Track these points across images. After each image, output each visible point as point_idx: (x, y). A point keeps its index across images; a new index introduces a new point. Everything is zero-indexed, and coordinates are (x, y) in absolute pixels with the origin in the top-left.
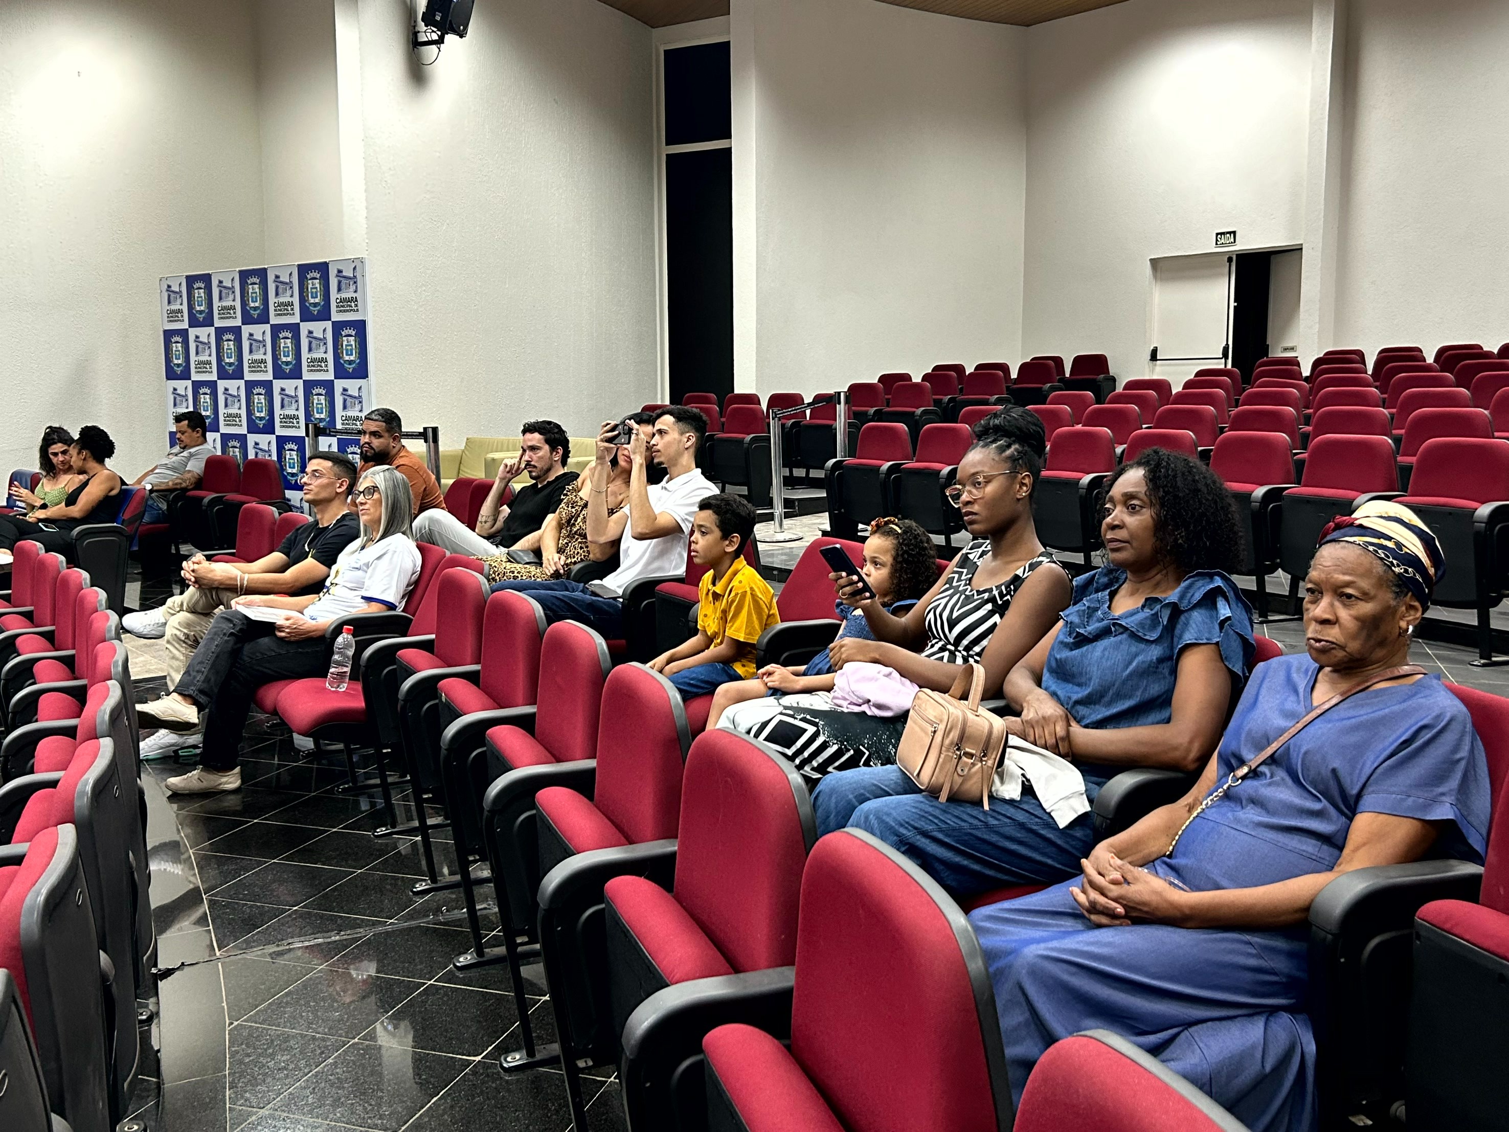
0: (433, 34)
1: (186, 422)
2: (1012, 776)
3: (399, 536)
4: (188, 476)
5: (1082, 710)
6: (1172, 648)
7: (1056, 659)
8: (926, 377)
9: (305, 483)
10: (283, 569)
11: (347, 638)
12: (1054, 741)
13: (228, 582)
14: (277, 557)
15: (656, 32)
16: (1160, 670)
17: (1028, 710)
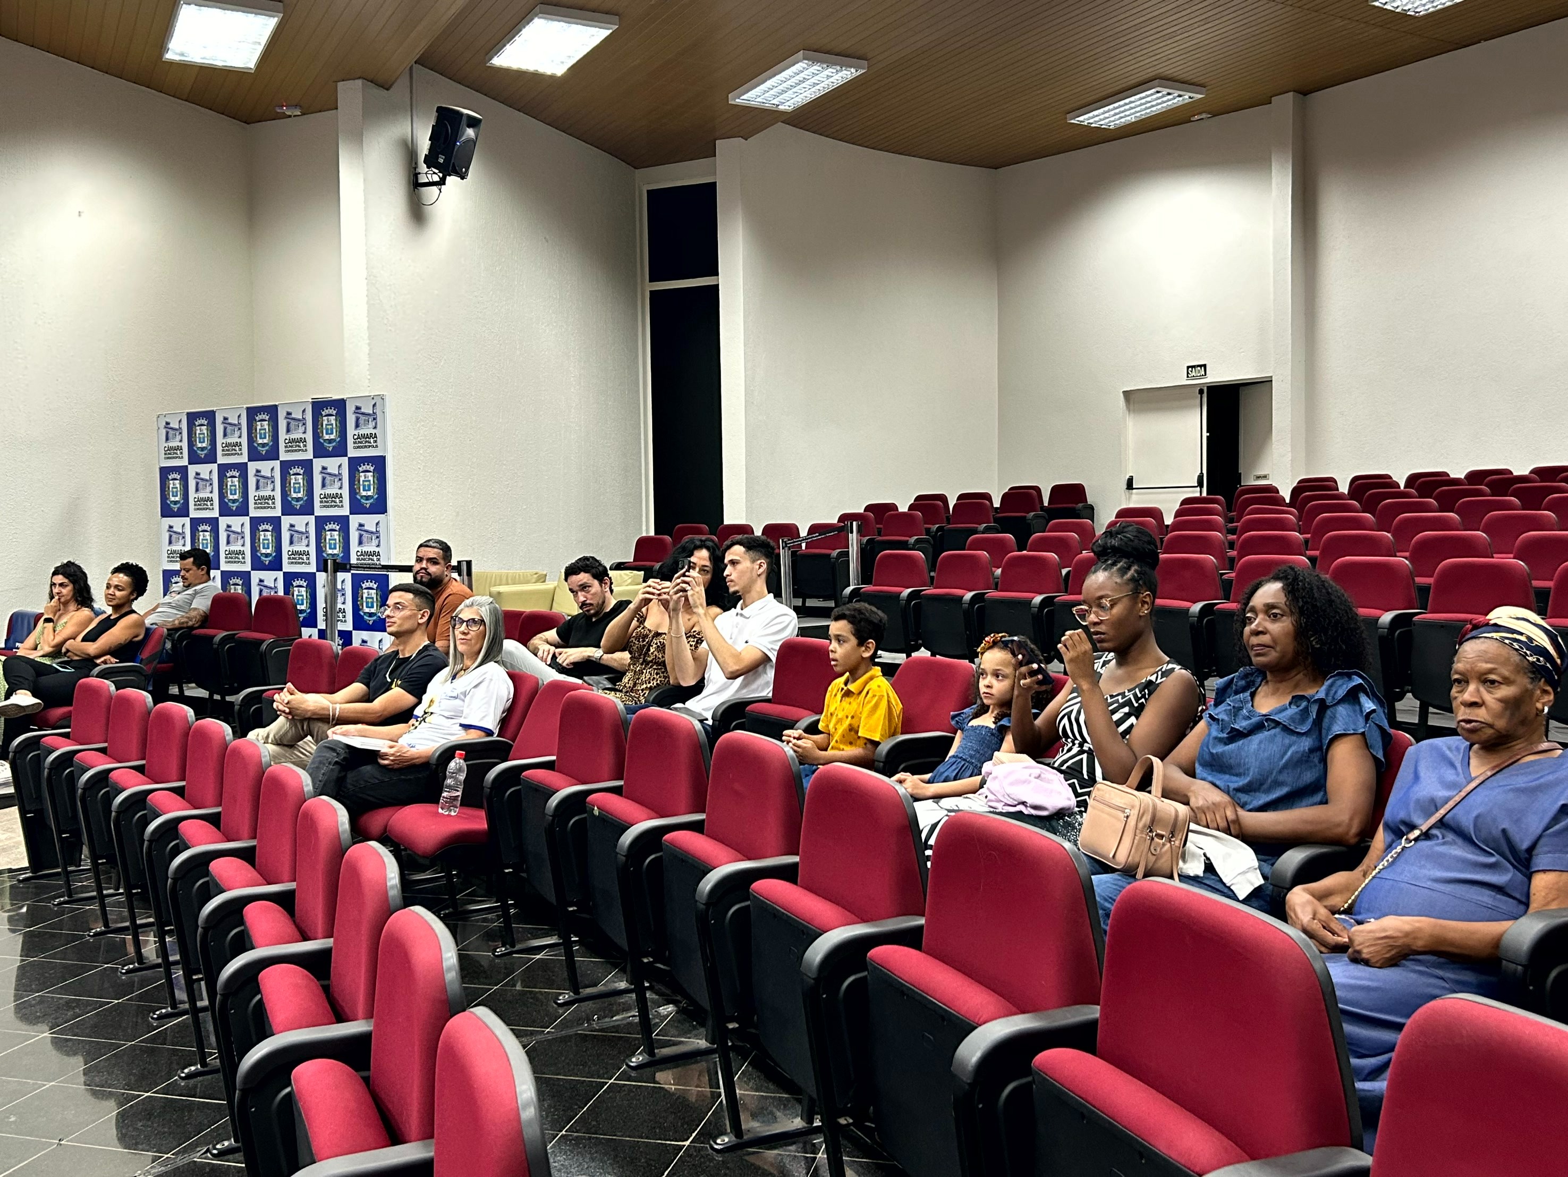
0: (434, 176)
1: (191, 559)
2: (1194, 855)
3: (492, 663)
4: (193, 614)
5: (1244, 798)
6: (1320, 741)
7: (1212, 754)
8: (911, 507)
9: (388, 616)
10: (368, 698)
11: (460, 763)
12: (1226, 823)
13: (321, 712)
14: (357, 688)
15: (639, 173)
16: (1311, 759)
17: (1196, 798)
